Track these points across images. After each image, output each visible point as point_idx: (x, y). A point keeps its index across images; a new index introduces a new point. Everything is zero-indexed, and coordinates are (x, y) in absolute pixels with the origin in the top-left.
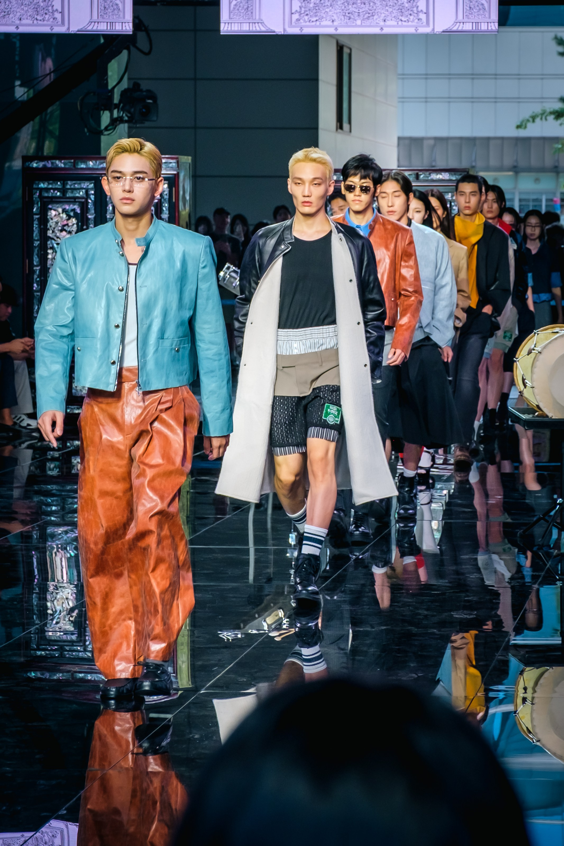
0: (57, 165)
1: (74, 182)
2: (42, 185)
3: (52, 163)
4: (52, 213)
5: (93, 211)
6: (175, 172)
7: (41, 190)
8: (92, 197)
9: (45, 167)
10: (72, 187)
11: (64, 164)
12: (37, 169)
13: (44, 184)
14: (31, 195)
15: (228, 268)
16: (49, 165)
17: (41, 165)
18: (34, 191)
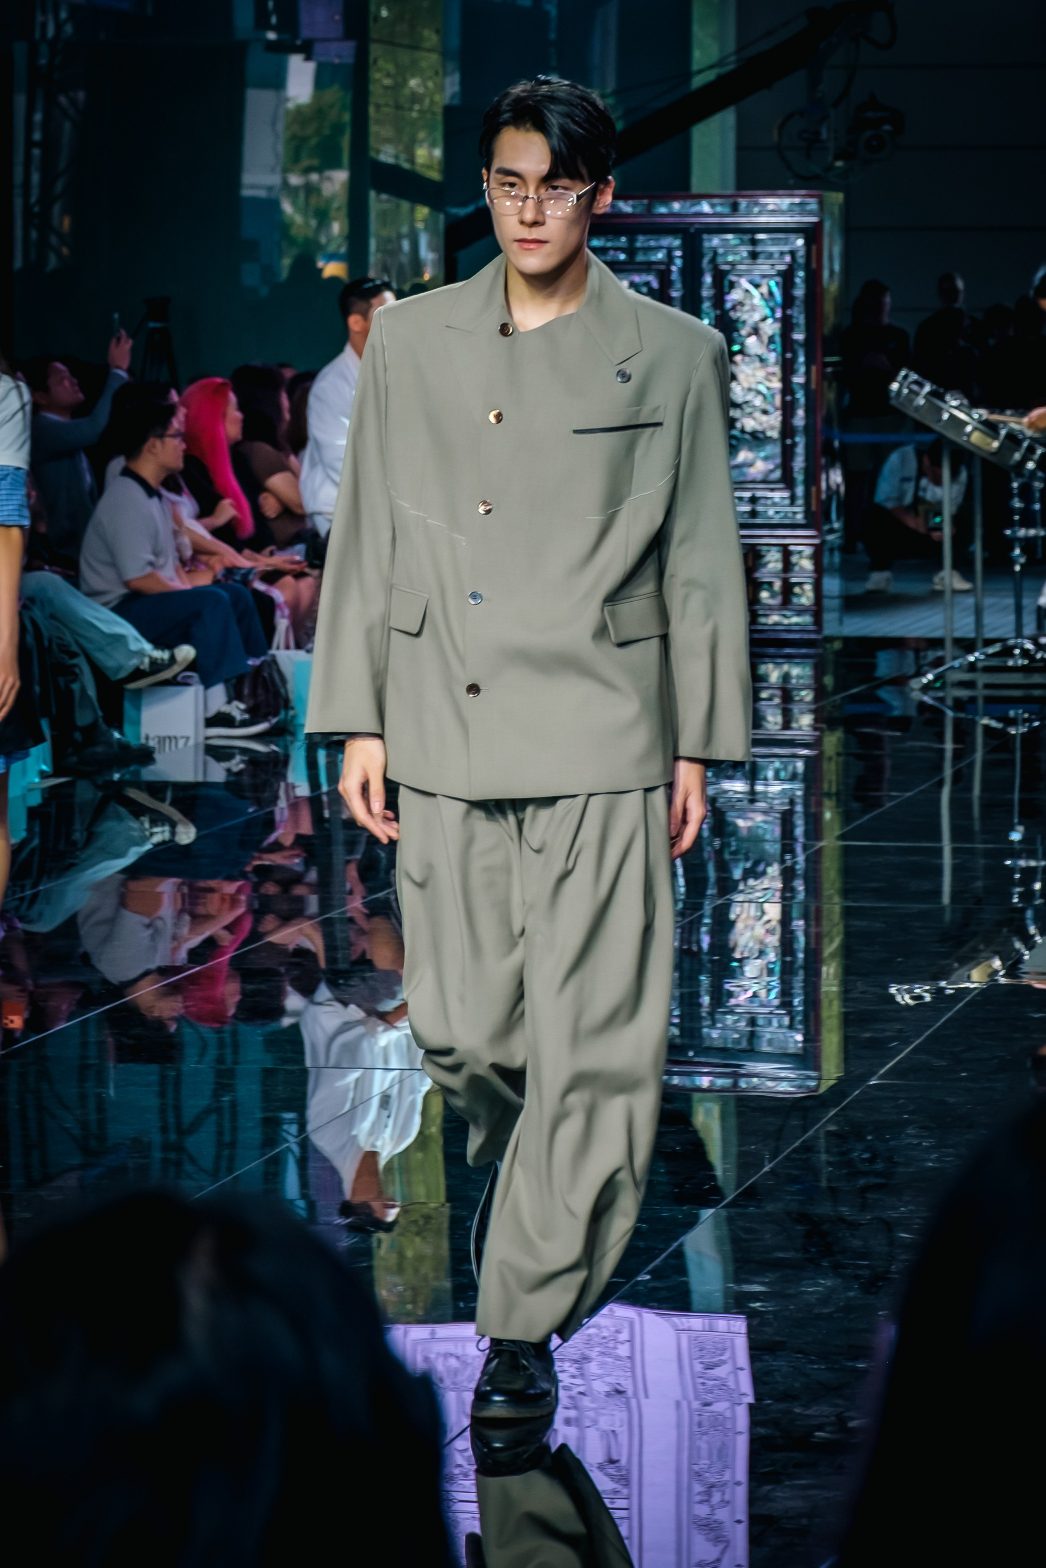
0: (620, 210)
1: (648, 237)
5: (678, 285)
6: (814, 219)
8: (679, 262)
10: (646, 245)
11: (634, 207)
13: (598, 240)
15: (906, 377)
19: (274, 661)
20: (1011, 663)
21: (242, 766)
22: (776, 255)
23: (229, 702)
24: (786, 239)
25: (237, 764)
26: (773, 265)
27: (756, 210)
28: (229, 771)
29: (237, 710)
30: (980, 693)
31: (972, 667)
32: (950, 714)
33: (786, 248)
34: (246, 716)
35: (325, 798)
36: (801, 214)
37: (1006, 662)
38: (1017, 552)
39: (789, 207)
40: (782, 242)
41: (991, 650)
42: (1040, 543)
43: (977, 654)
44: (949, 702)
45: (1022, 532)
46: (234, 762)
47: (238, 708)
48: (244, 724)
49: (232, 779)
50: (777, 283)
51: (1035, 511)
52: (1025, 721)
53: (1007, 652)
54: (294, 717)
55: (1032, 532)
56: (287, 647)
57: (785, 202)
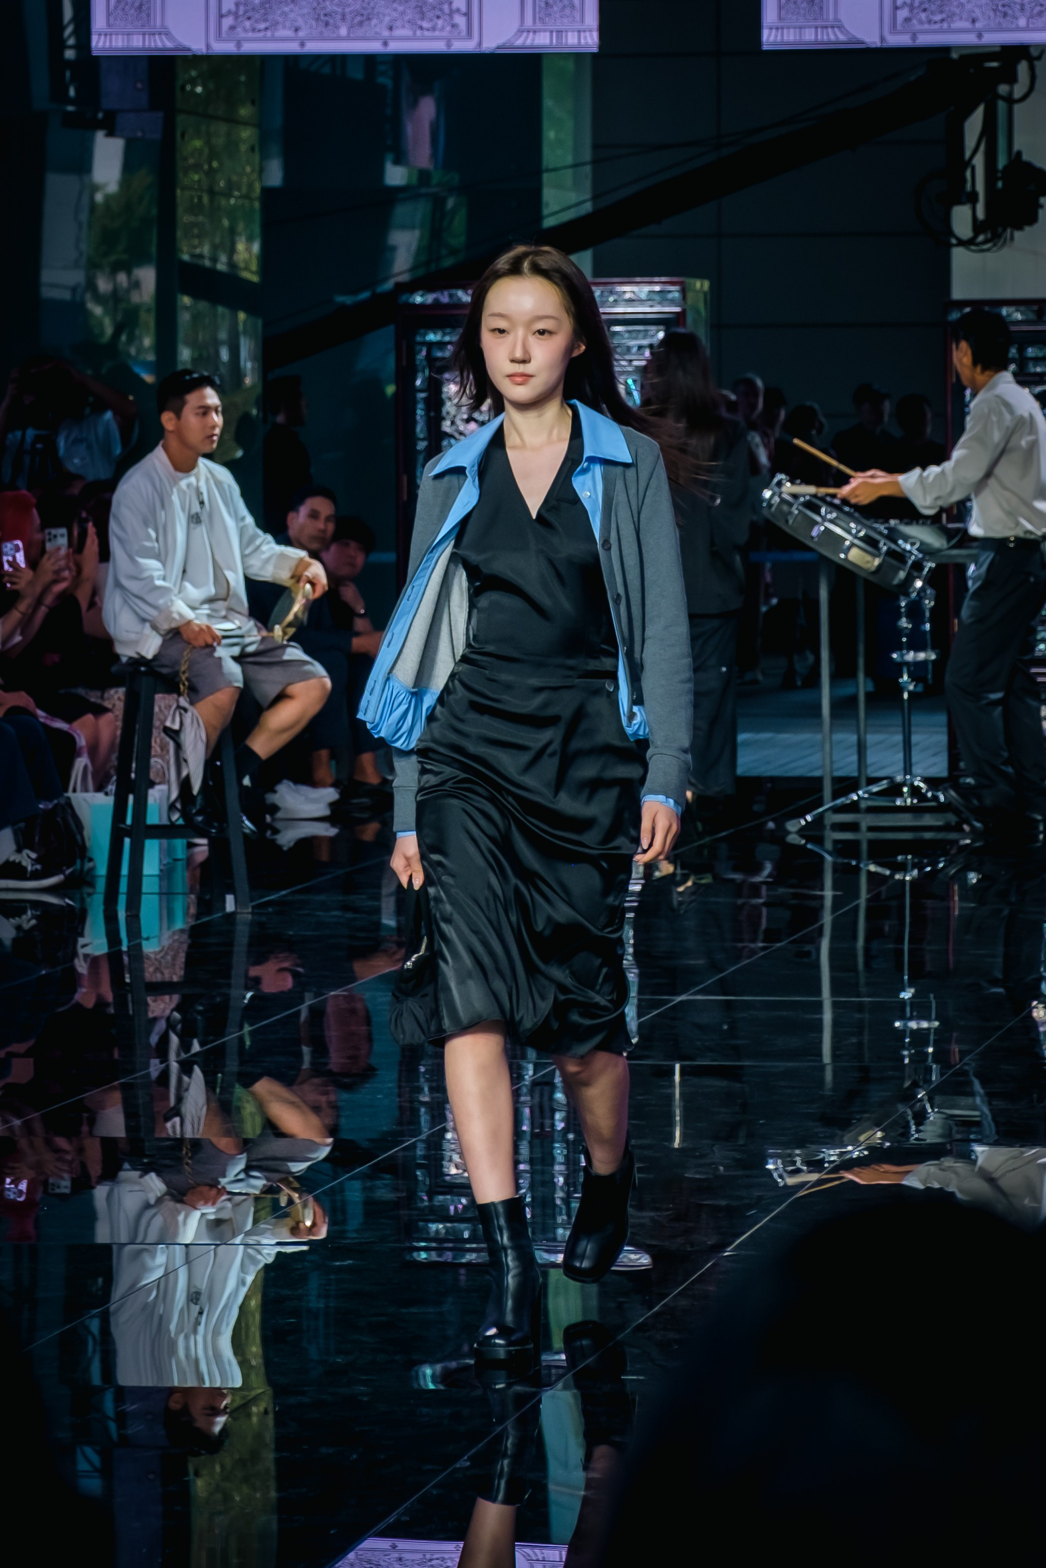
0: (459, 299)
2: (431, 337)
3: (451, 296)
4: (449, 389)
6: (677, 309)
7: (430, 345)
9: (437, 304)
12: (422, 306)
13: (435, 333)
14: (412, 354)
15: (779, 487)
16: (445, 299)
17: (430, 298)
18: (418, 347)
19: (69, 803)
20: (899, 802)
21: (33, 922)
22: (635, 350)
23: (19, 850)
24: (646, 331)
25: (29, 921)
26: (631, 361)
27: (611, 299)
28: (19, 928)
29: (27, 859)
30: (864, 836)
31: (854, 807)
32: (829, 858)
33: (645, 342)
34: (38, 867)
35: (126, 959)
36: (660, 303)
37: (894, 802)
38: (905, 677)
39: (648, 295)
40: (641, 335)
41: (875, 789)
42: (930, 667)
43: (860, 793)
44: (829, 845)
45: (910, 656)
46: (24, 917)
47: (29, 857)
48: (36, 876)
49: (21, 934)
50: (634, 381)
51: (925, 632)
52: (914, 866)
53: (894, 790)
54: (92, 869)
55: (922, 656)
56: (86, 790)
57: (643, 290)
